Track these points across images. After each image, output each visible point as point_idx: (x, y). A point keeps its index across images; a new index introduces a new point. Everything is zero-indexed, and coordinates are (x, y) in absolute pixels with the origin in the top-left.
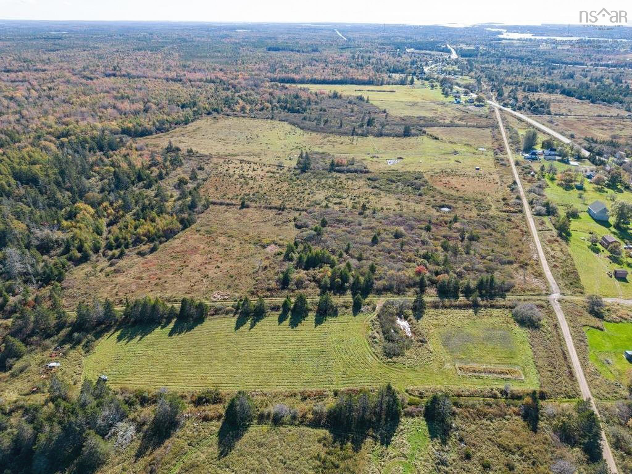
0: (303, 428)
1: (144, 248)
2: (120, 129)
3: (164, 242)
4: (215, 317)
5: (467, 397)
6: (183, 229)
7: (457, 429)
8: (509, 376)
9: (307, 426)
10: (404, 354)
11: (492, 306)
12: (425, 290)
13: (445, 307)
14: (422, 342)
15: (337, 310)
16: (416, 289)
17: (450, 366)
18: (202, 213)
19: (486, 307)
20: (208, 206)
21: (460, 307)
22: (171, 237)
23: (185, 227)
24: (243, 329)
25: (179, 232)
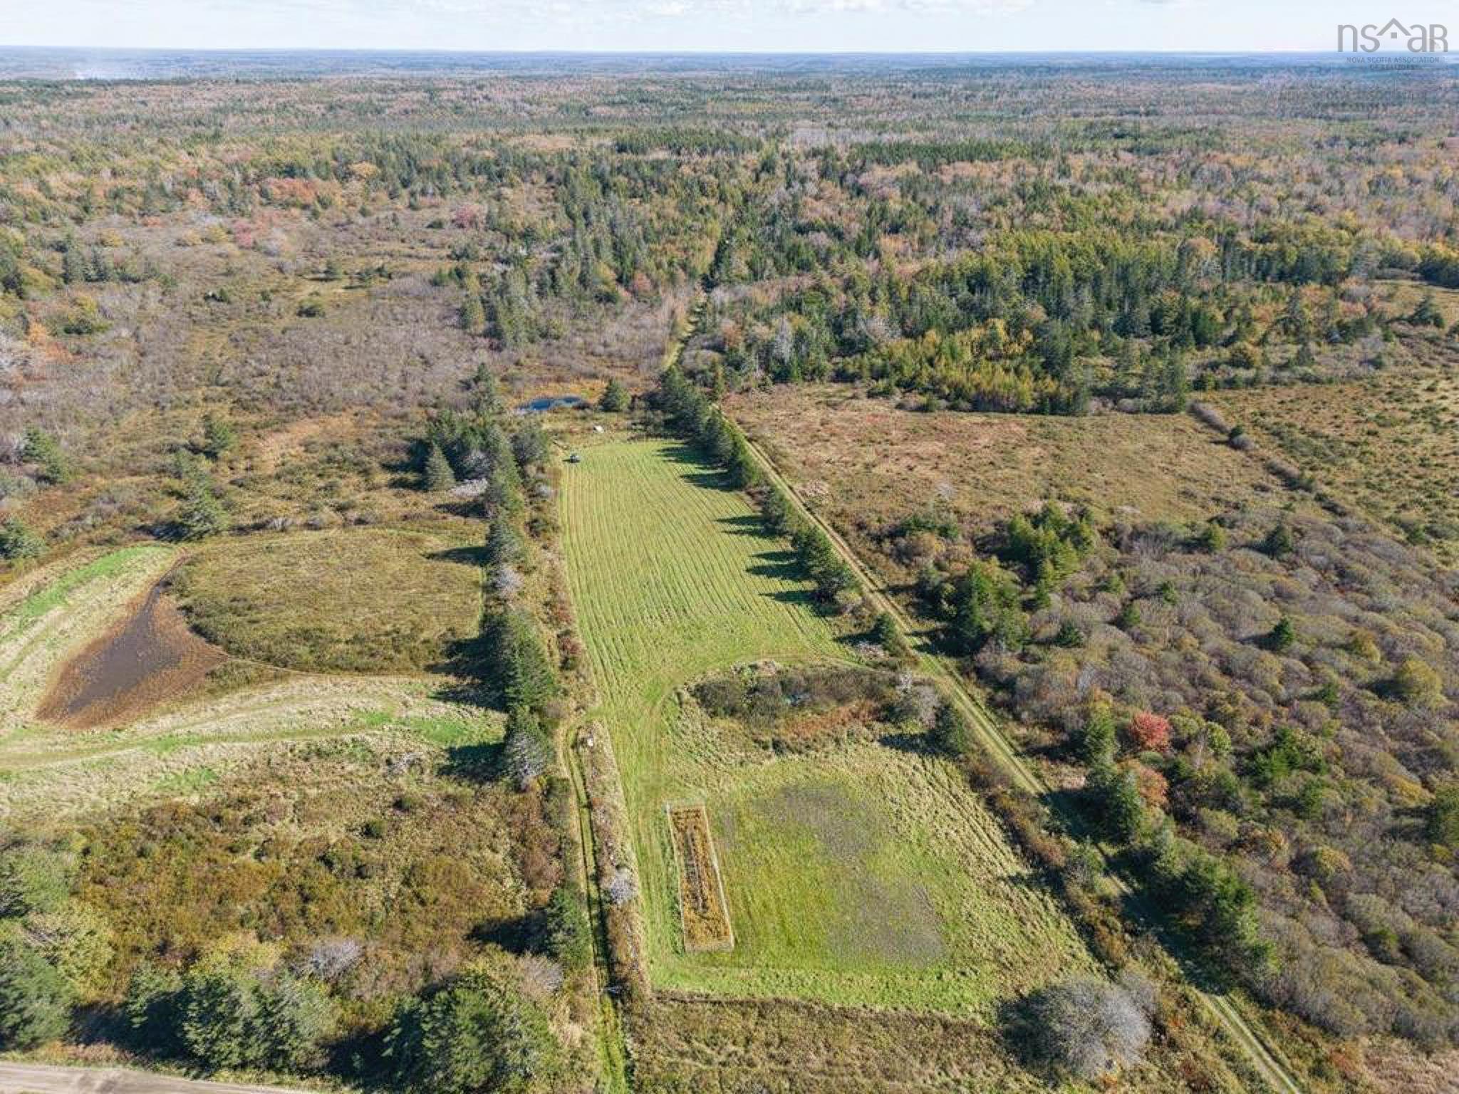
0: (479, 613)
3: (960, 410)
4: (745, 497)
5: (591, 821)
6: (1028, 412)
7: (478, 793)
8: (688, 914)
9: (485, 614)
10: (714, 714)
11: (1087, 931)
12: (1063, 760)
13: (991, 803)
14: (776, 745)
15: (841, 613)
16: (1046, 738)
17: (697, 798)
18: (1130, 412)
19: (1071, 909)
20: (1171, 410)
21: (1016, 837)
22: (985, 410)
23: (1039, 411)
24: (720, 526)
25: (1014, 411)
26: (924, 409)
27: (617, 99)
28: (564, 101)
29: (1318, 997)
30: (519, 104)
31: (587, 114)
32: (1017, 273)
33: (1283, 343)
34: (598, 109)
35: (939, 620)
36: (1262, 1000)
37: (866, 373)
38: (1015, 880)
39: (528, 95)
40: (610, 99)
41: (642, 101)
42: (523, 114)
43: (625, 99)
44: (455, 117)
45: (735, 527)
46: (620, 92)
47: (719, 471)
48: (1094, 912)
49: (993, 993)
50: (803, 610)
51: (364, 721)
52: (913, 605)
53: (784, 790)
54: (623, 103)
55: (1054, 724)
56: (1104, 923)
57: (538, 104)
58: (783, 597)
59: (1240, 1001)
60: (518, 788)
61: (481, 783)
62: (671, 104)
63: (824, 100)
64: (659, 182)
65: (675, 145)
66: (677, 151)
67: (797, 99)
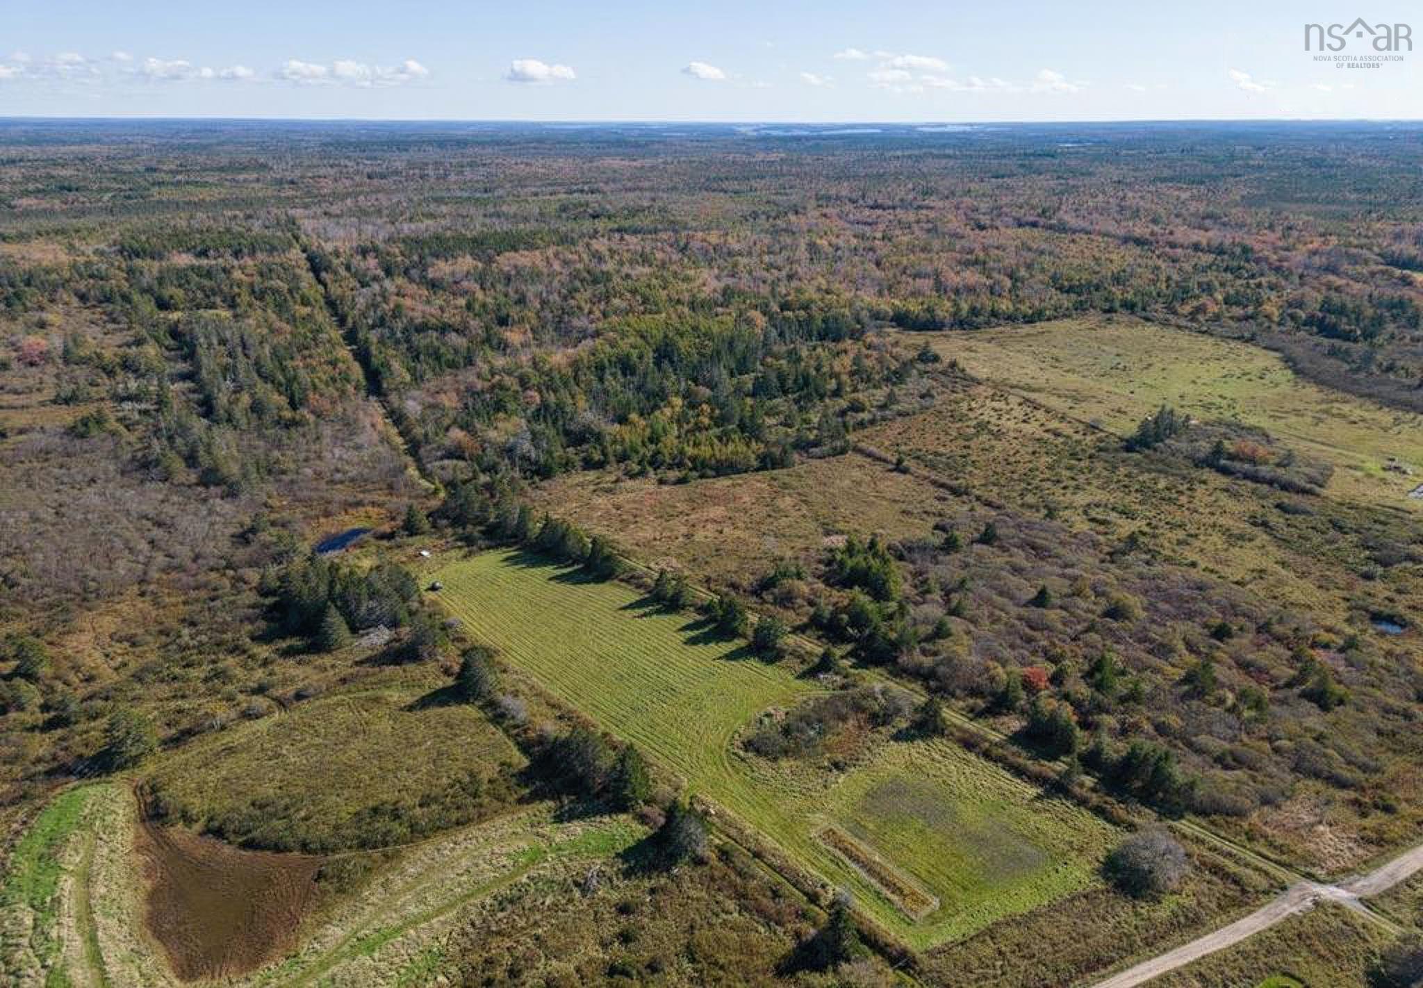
0: (511, 744)
1: (673, 475)
2: (891, 313)
3: (708, 477)
4: (623, 584)
5: (769, 866)
6: (757, 470)
7: (673, 878)
8: (894, 898)
9: (518, 743)
10: (775, 759)
11: (1099, 811)
12: (1000, 714)
13: (987, 755)
14: (836, 765)
15: (783, 657)
16: (981, 703)
17: (820, 820)
18: (820, 458)
19: (1082, 802)
20: (843, 451)
21: (1019, 772)
22: (726, 475)
23: (763, 468)
24: (628, 613)
25: (746, 472)
26: (682, 481)
29: (1227, 799)
32: (650, 356)
33: (868, 388)
35: (849, 643)
36: (1202, 812)
37: (612, 458)
38: (1039, 798)
45: (641, 611)
47: (576, 567)
48: (1095, 799)
49: (1088, 868)
50: (754, 662)
51: (522, 860)
52: (823, 636)
53: (867, 794)
55: (974, 692)
56: (1106, 802)
58: (731, 656)
59: (1192, 818)
60: (699, 862)
61: (668, 870)
63: (280, 182)
64: (221, 291)
65: (194, 247)
66: (204, 253)
67: (245, 181)
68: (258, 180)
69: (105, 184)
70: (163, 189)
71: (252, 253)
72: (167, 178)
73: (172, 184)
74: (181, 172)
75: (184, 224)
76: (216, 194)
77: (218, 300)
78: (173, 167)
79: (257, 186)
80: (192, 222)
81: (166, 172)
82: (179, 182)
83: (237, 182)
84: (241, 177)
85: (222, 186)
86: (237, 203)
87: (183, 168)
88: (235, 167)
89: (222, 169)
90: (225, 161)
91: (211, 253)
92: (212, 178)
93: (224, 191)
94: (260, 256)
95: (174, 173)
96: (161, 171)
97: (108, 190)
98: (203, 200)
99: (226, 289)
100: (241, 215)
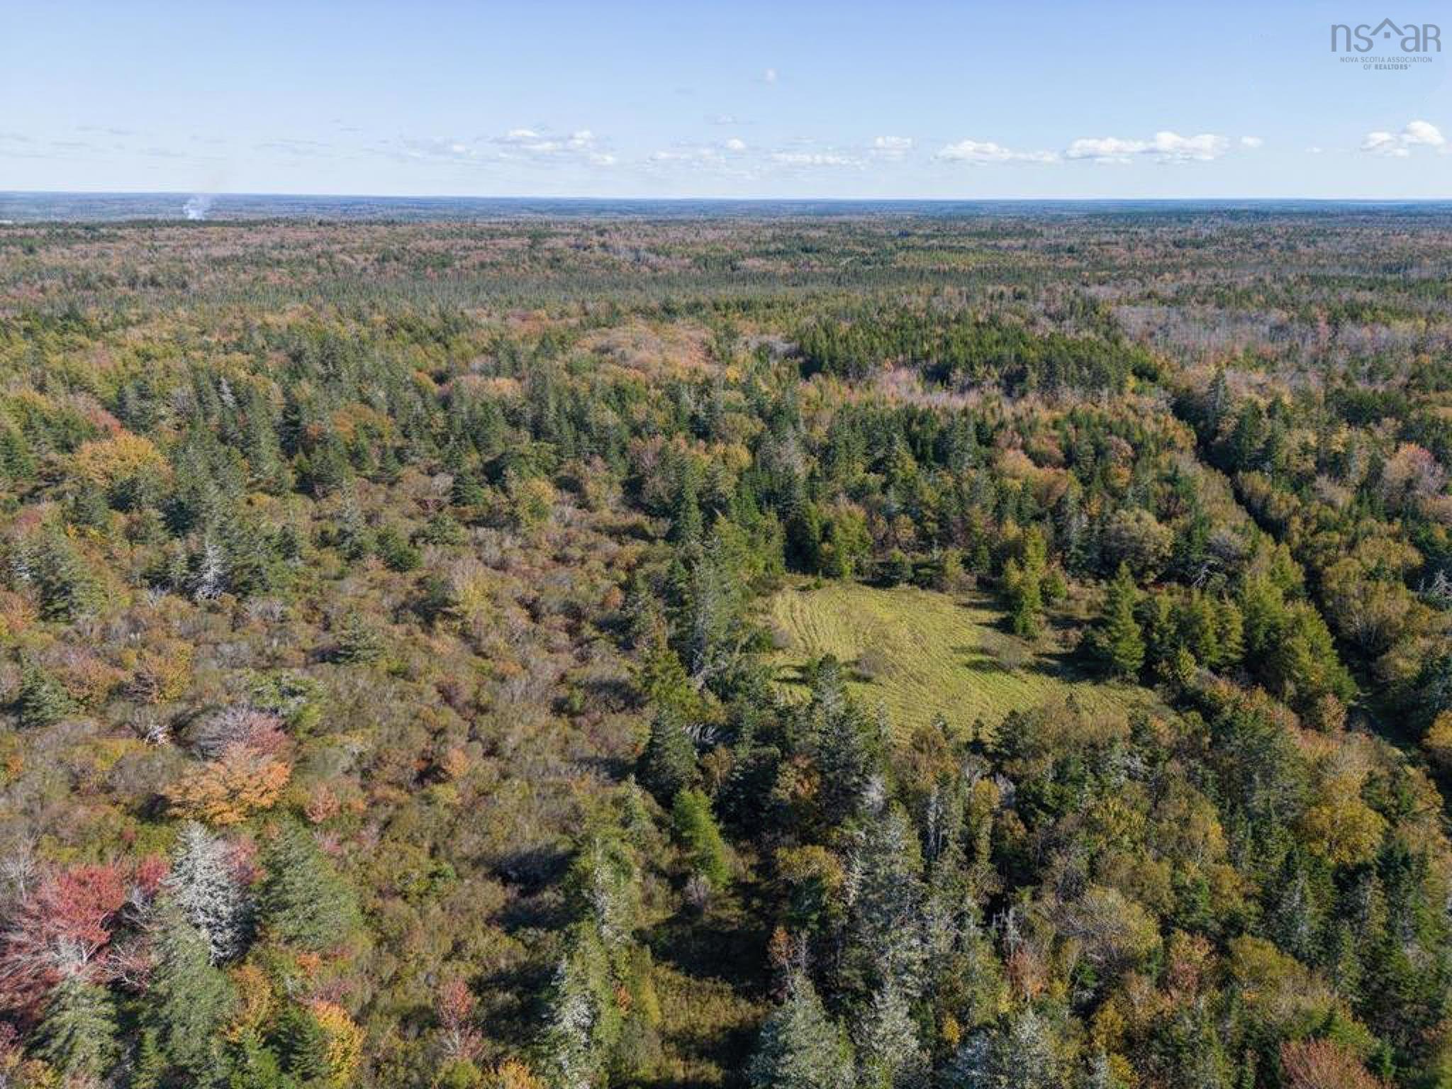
27: (772, 247)
28: (703, 251)
30: (643, 254)
31: (733, 269)
34: (749, 263)
39: (658, 242)
40: (764, 248)
41: (806, 250)
42: (645, 269)
43: (781, 246)
44: (549, 272)
46: (774, 239)
54: (779, 252)
57: (668, 255)
62: (844, 254)
63: (1055, 249)
64: (968, 529)
65: (927, 356)
66: (939, 375)
67: (1010, 247)
68: (1025, 247)
69: (851, 246)
70: (911, 254)
71: (1049, 384)
72: (918, 242)
73: (923, 249)
74: (936, 237)
75: (922, 302)
76: (973, 262)
77: (952, 558)
78: (928, 232)
79: (1024, 254)
80: (934, 300)
81: (920, 236)
82: (930, 248)
83: (1000, 248)
84: (1004, 243)
85: (981, 252)
86: (998, 276)
87: (940, 233)
88: (998, 232)
89: (982, 235)
90: (987, 227)
91: (958, 375)
92: (971, 244)
93: (982, 258)
94: (1071, 398)
95: (928, 237)
96: (915, 234)
97: (850, 253)
98: (955, 270)
99: (980, 519)
100: (1008, 292)
